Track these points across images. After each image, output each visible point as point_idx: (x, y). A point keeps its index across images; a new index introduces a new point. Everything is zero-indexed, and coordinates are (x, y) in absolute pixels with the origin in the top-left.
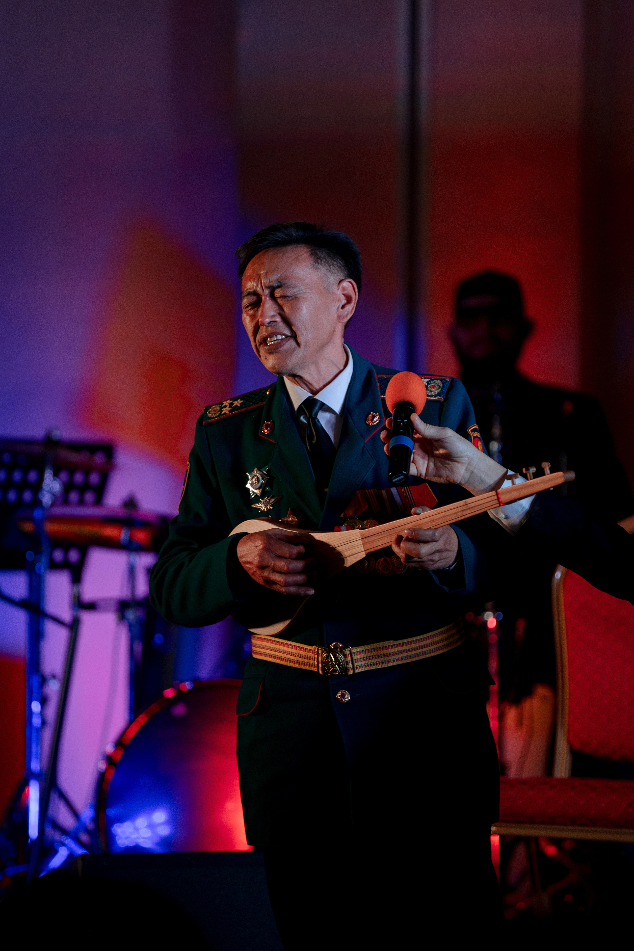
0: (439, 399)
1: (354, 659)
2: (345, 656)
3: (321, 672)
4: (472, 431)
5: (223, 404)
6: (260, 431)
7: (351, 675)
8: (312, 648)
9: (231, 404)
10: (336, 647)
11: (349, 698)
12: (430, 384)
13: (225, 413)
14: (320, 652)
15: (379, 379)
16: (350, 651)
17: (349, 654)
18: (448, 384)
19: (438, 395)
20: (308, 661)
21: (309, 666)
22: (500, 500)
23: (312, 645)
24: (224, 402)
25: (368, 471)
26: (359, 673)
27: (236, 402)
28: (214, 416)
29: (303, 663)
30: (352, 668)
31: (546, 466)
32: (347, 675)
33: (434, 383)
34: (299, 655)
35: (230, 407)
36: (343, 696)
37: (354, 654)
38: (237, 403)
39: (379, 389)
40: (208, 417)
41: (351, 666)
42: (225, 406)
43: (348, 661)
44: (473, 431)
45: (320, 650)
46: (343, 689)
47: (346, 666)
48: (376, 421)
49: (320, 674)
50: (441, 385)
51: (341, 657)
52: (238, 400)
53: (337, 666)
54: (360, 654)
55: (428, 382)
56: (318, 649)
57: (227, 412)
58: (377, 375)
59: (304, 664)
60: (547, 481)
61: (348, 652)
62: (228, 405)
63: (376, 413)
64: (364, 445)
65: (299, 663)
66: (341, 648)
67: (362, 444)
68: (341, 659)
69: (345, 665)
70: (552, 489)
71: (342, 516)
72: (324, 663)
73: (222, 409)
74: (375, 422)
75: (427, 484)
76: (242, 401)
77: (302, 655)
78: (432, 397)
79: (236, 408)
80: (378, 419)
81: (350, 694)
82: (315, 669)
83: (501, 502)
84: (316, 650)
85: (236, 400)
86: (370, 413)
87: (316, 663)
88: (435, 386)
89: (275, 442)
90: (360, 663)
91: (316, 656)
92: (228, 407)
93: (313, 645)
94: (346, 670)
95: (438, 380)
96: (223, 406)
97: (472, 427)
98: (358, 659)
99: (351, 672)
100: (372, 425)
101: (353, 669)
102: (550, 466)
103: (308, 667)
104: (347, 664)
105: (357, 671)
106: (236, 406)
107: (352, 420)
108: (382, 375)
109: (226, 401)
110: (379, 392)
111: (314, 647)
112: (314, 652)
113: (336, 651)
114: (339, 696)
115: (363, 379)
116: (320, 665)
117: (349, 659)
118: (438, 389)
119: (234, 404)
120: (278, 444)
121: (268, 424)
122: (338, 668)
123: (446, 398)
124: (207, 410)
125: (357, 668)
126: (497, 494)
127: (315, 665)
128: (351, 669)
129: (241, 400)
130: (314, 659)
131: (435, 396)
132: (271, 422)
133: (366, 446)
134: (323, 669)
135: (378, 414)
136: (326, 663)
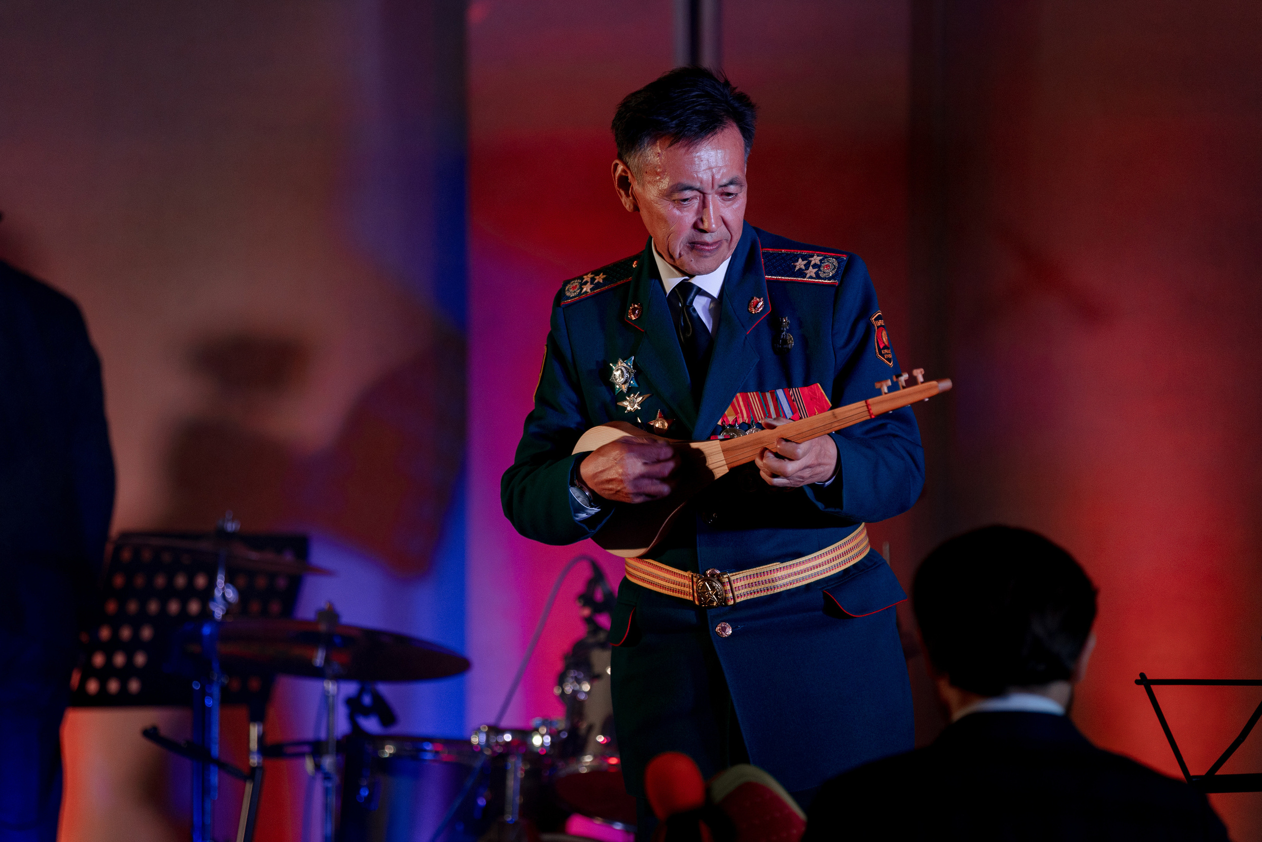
0: (834, 282)
1: (734, 587)
2: (723, 584)
3: (697, 603)
4: (875, 319)
5: (584, 279)
6: (626, 316)
7: (731, 605)
8: (686, 574)
9: (593, 279)
10: (712, 575)
11: (731, 632)
12: (823, 263)
13: (586, 292)
14: (695, 580)
15: (764, 253)
16: (728, 578)
17: (727, 582)
18: (844, 264)
19: (833, 277)
20: (682, 588)
21: (684, 594)
22: (871, 412)
23: (686, 570)
24: (585, 277)
25: (751, 369)
26: (741, 602)
27: (598, 277)
28: (573, 295)
29: (677, 590)
30: (732, 597)
31: (919, 374)
32: (726, 605)
33: (828, 262)
34: (673, 582)
35: (591, 284)
36: (724, 629)
37: (734, 581)
38: (599, 279)
39: (763, 267)
40: (567, 296)
41: (731, 595)
42: (586, 283)
43: (727, 590)
44: (877, 319)
45: (695, 577)
46: (723, 622)
47: (725, 596)
48: (760, 307)
49: (696, 605)
50: (836, 263)
51: (718, 585)
52: (600, 274)
53: (714, 596)
54: (741, 581)
55: (821, 261)
56: (692, 576)
57: (589, 290)
58: (762, 248)
59: (679, 591)
60: (921, 392)
61: (727, 580)
62: (589, 280)
63: (760, 298)
64: (746, 338)
65: (673, 590)
66: (718, 576)
67: (744, 337)
68: (718, 588)
69: (724, 594)
70: (927, 400)
71: (719, 423)
72: (699, 593)
73: (583, 287)
74: (759, 309)
75: (819, 385)
76: (605, 276)
77: (675, 582)
78: (825, 280)
79: (598, 285)
80: (762, 305)
81: (731, 626)
82: (691, 598)
83: (872, 414)
84: (690, 577)
85: (598, 275)
86: (753, 298)
87: (691, 591)
88: (829, 266)
89: (643, 331)
90: (742, 591)
91: (691, 583)
92: (589, 284)
93: (688, 571)
94: (726, 600)
95: (833, 258)
96: (584, 281)
97: (875, 315)
98: (738, 587)
99: (731, 603)
100: (755, 313)
101: (734, 598)
102: (923, 373)
103: (682, 595)
104: (726, 594)
105: (738, 601)
106: (599, 282)
107: (732, 306)
108: (768, 249)
109: (587, 274)
110: (764, 272)
111: (689, 572)
112: (688, 578)
113: (713, 579)
114: (719, 630)
115: (746, 254)
116: (696, 595)
117: (728, 587)
118: (833, 270)
119: (595, 279)
120: (646, 333)
121: (635, 307)
122: (716, 599)
123: (841, 282)
124: (565, 285)
125: (738, 597)
126: (868, 406)
127: (690, 593)
128: (731, 599)
129: (603, 275)
130: (689, 586)
131: (829, 279)
132: (639, 306)
133: (748, 338)
134: (700, 600)
135: (762, 299)
136: (702, 592)
